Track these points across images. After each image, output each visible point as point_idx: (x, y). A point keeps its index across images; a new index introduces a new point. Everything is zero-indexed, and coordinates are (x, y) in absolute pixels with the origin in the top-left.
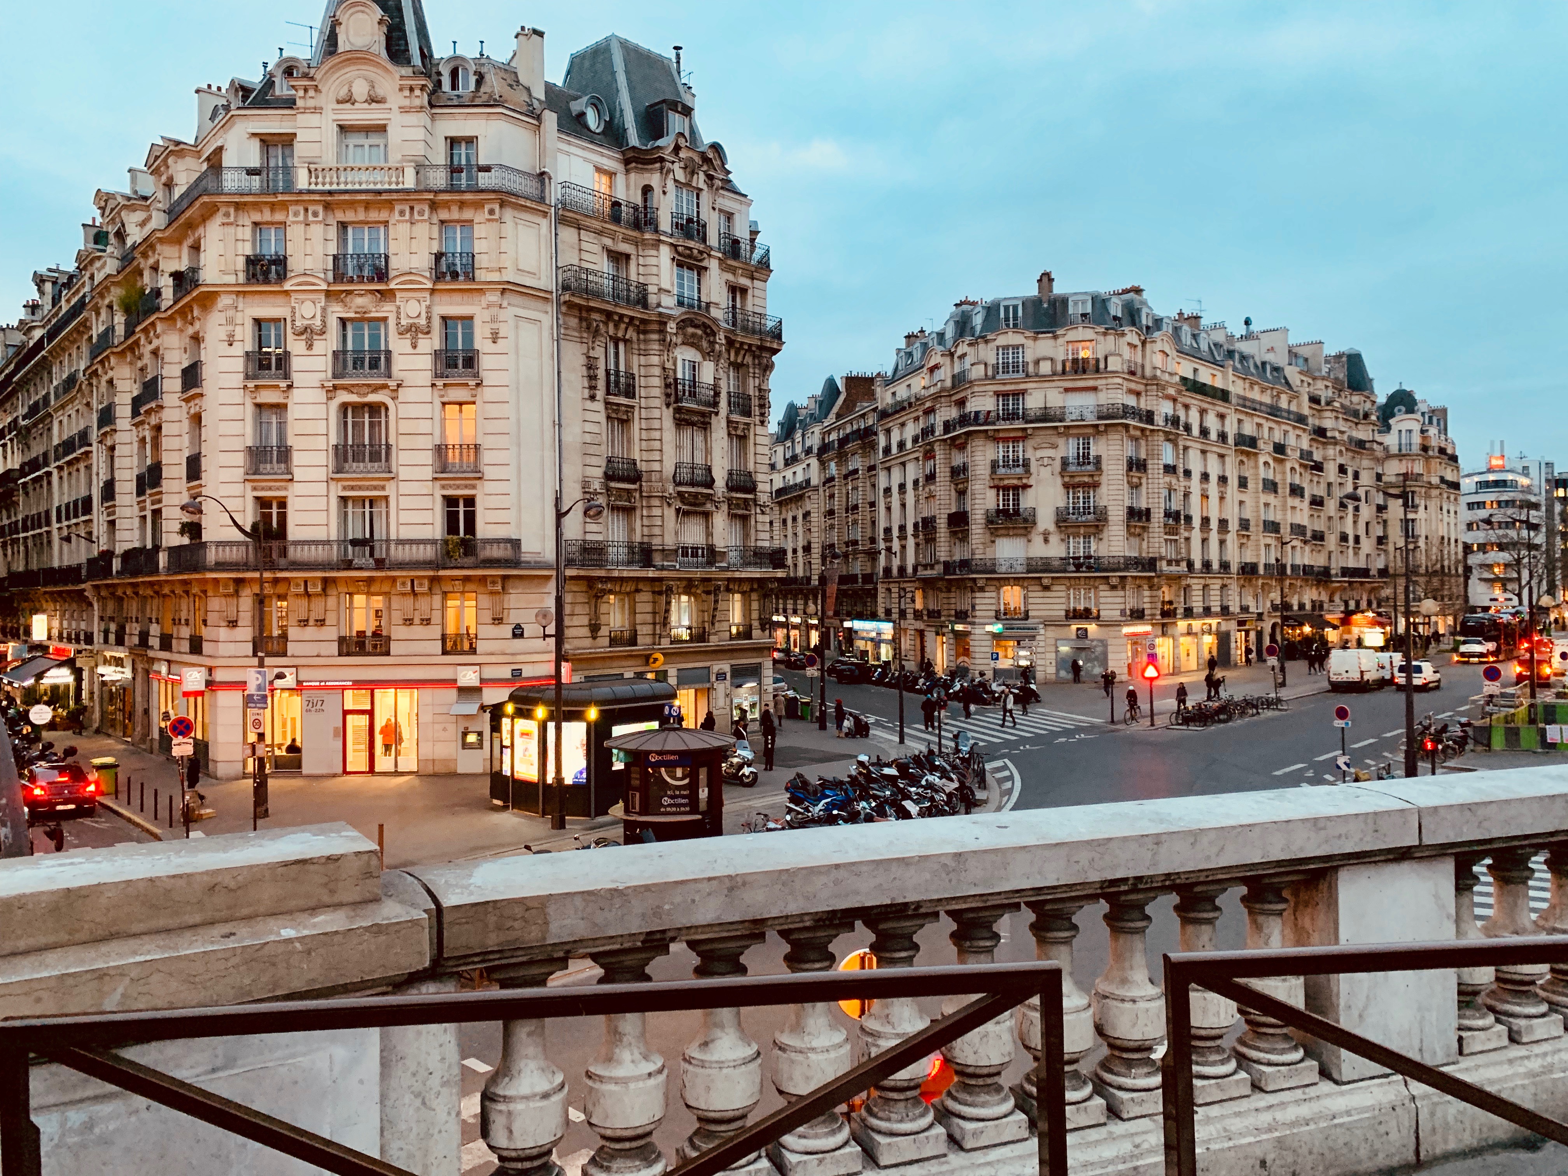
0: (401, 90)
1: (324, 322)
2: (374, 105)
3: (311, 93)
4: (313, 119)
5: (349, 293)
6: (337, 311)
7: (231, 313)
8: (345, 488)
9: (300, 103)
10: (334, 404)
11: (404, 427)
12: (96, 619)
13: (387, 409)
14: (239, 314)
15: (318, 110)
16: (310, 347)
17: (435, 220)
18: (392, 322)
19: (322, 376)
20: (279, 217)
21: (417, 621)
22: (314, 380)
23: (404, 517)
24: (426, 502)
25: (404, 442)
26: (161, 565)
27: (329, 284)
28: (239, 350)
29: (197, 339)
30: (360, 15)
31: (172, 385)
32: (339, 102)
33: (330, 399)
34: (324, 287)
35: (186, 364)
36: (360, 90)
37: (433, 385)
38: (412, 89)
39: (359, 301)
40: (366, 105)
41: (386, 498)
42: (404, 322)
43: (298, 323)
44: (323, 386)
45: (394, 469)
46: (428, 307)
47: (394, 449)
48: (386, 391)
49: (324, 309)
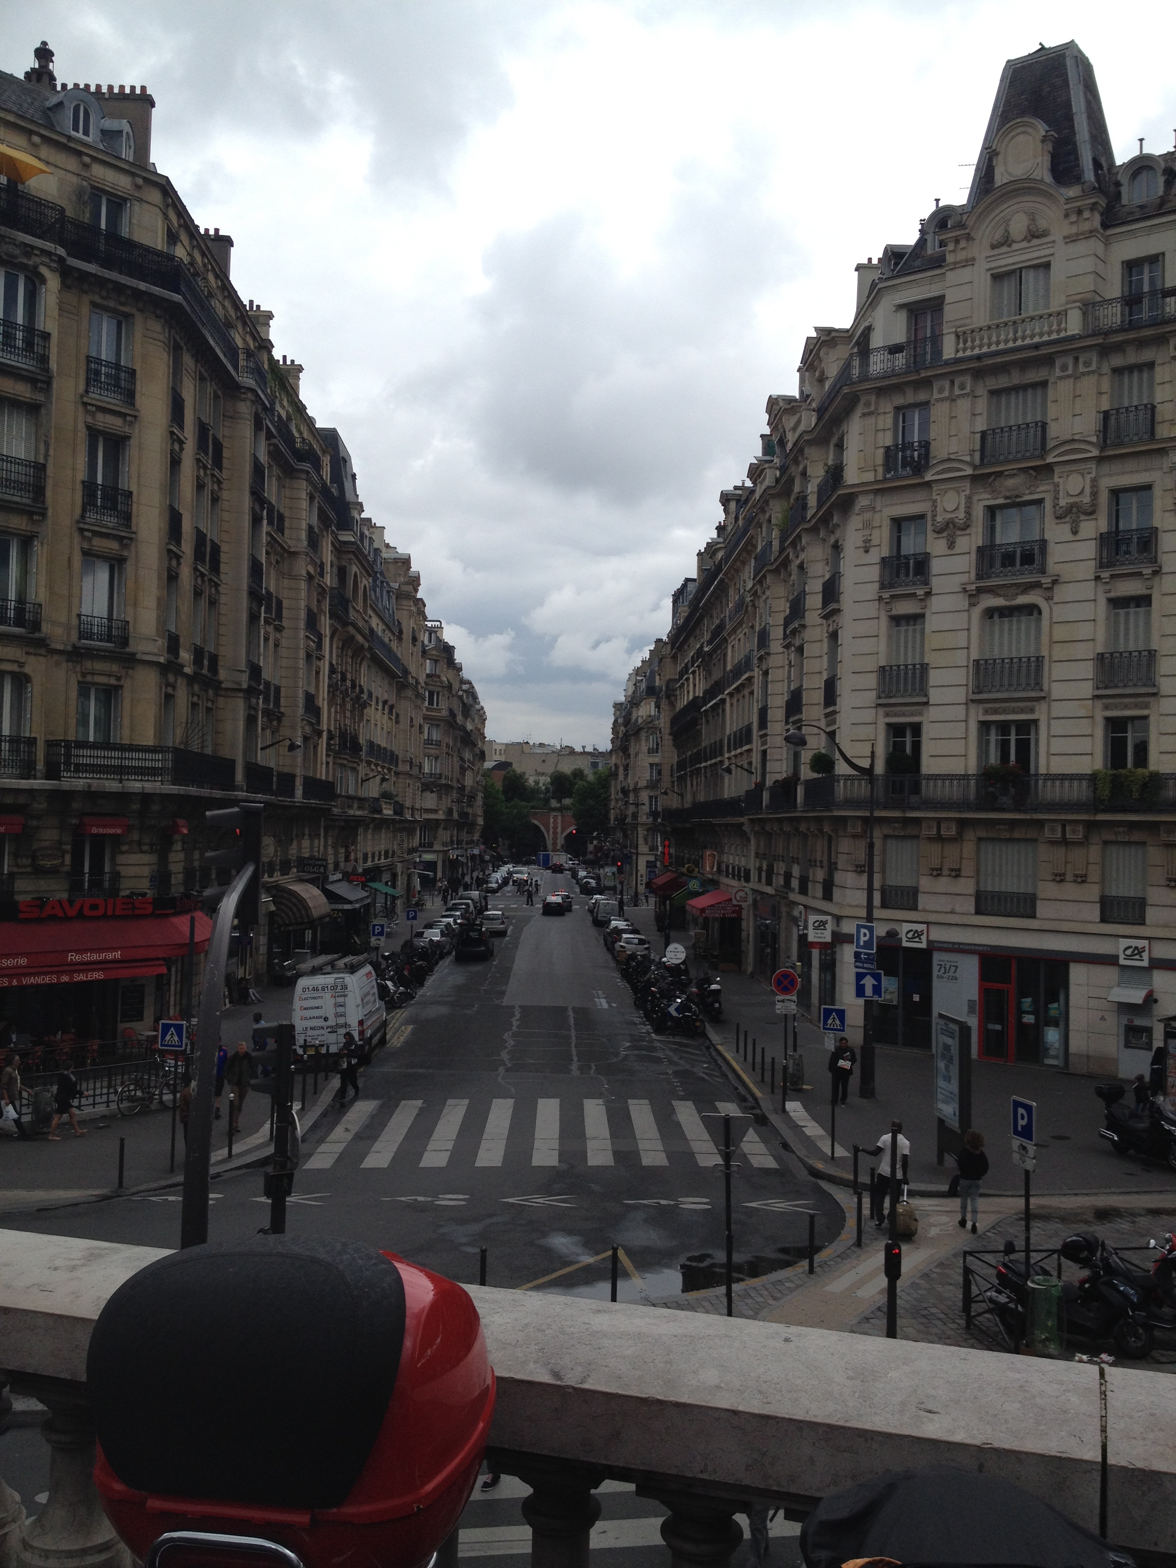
0: (1067, 216)
1: (968, 513)
2: (1035, 242)
3: (963, 244)
4: (964, 274)
5: (1000, 474)
6: (984, 499)
7: (868, 516)
8: (986, 712)
9: (950, 258)
10: (977, 612)
11: (1060, 633)
12: (753, 855)
13: (1040, 613)
14: (877, 516)
15: (969, 262)
16: (951, 545)
17: (1106, 369)
18: (1048, 505)
19: (964, 578)
20: (922, 397)
21: (1069, 877)
22: (954, 583)
23: (1057, 746)
24: (1084, 727)
25: (1059, 652)
26: (799, 800)
27: (975, 467)
28: (875, 556)
29: (837, 548)
30: (1021, 138)
31: (814, 601)
32: (993, 247)
33: (972, 605)
34: (969, 471)
35: (827, 577)
36: (1018, 226)
37: (1097, 578)
38: (1080, 212)
39: (1011, 482)
40: (1025, 244)
41: (1036, 722)
42: (1063, 502)
43: (939, 519)
44: (965, 590)
45: (1045, 687)
46: (1094, 481)
47: (1046, 661)
48: (1038, 591)
49: (969, 498)
